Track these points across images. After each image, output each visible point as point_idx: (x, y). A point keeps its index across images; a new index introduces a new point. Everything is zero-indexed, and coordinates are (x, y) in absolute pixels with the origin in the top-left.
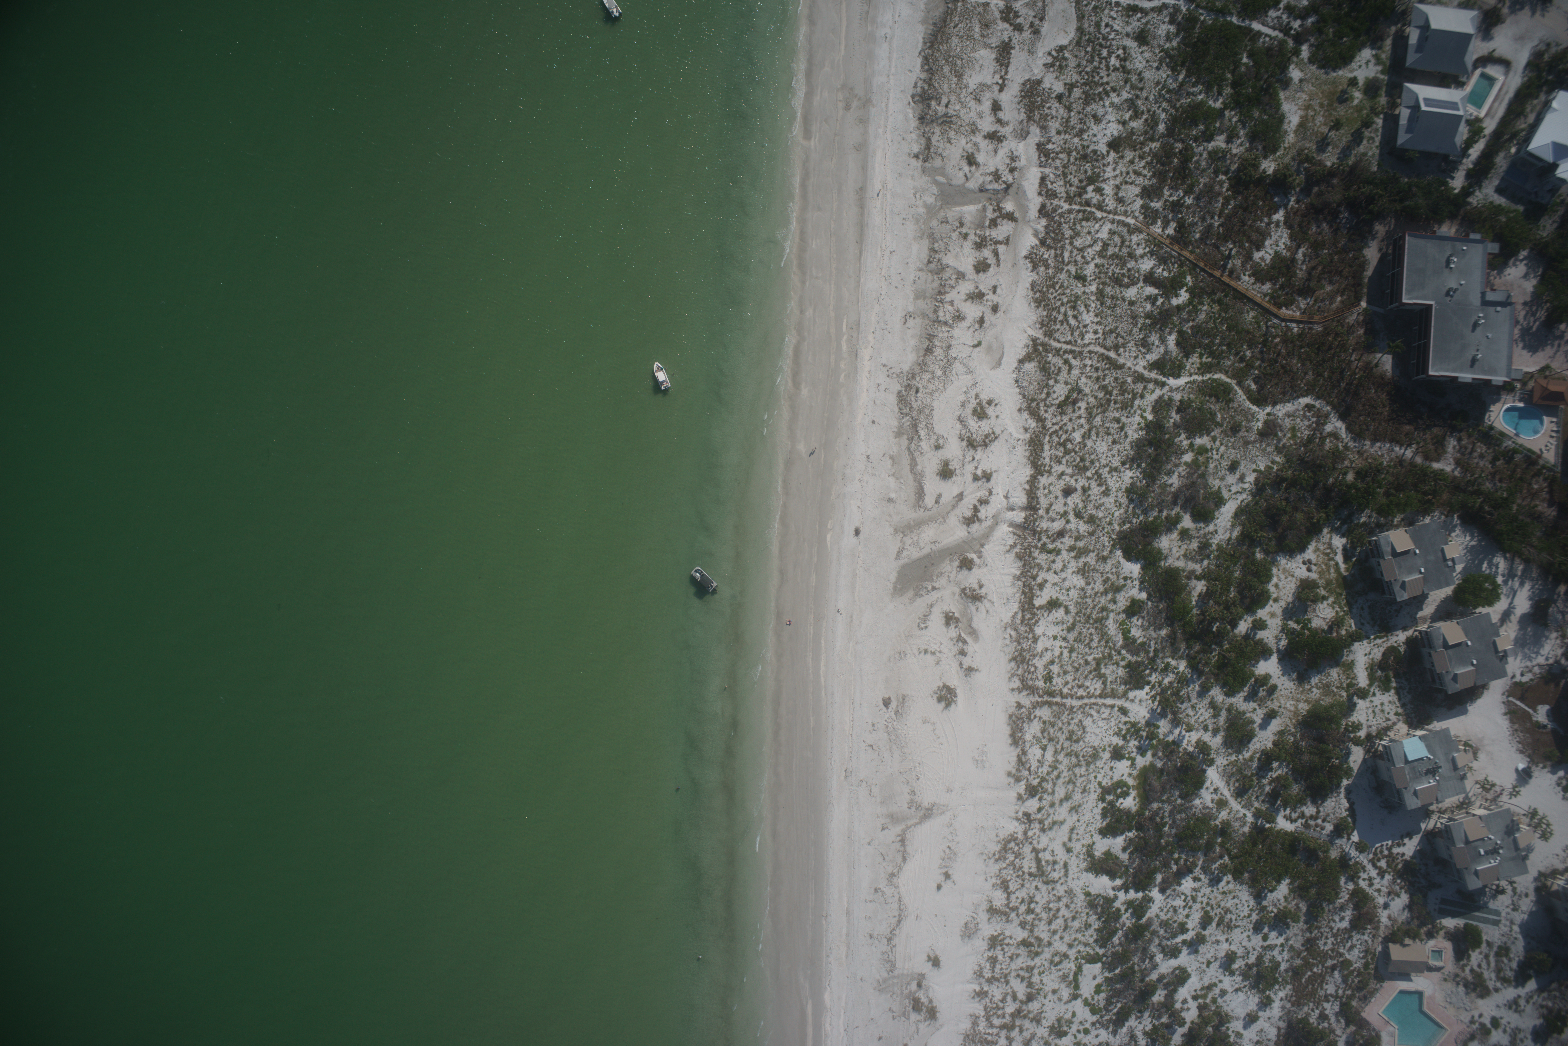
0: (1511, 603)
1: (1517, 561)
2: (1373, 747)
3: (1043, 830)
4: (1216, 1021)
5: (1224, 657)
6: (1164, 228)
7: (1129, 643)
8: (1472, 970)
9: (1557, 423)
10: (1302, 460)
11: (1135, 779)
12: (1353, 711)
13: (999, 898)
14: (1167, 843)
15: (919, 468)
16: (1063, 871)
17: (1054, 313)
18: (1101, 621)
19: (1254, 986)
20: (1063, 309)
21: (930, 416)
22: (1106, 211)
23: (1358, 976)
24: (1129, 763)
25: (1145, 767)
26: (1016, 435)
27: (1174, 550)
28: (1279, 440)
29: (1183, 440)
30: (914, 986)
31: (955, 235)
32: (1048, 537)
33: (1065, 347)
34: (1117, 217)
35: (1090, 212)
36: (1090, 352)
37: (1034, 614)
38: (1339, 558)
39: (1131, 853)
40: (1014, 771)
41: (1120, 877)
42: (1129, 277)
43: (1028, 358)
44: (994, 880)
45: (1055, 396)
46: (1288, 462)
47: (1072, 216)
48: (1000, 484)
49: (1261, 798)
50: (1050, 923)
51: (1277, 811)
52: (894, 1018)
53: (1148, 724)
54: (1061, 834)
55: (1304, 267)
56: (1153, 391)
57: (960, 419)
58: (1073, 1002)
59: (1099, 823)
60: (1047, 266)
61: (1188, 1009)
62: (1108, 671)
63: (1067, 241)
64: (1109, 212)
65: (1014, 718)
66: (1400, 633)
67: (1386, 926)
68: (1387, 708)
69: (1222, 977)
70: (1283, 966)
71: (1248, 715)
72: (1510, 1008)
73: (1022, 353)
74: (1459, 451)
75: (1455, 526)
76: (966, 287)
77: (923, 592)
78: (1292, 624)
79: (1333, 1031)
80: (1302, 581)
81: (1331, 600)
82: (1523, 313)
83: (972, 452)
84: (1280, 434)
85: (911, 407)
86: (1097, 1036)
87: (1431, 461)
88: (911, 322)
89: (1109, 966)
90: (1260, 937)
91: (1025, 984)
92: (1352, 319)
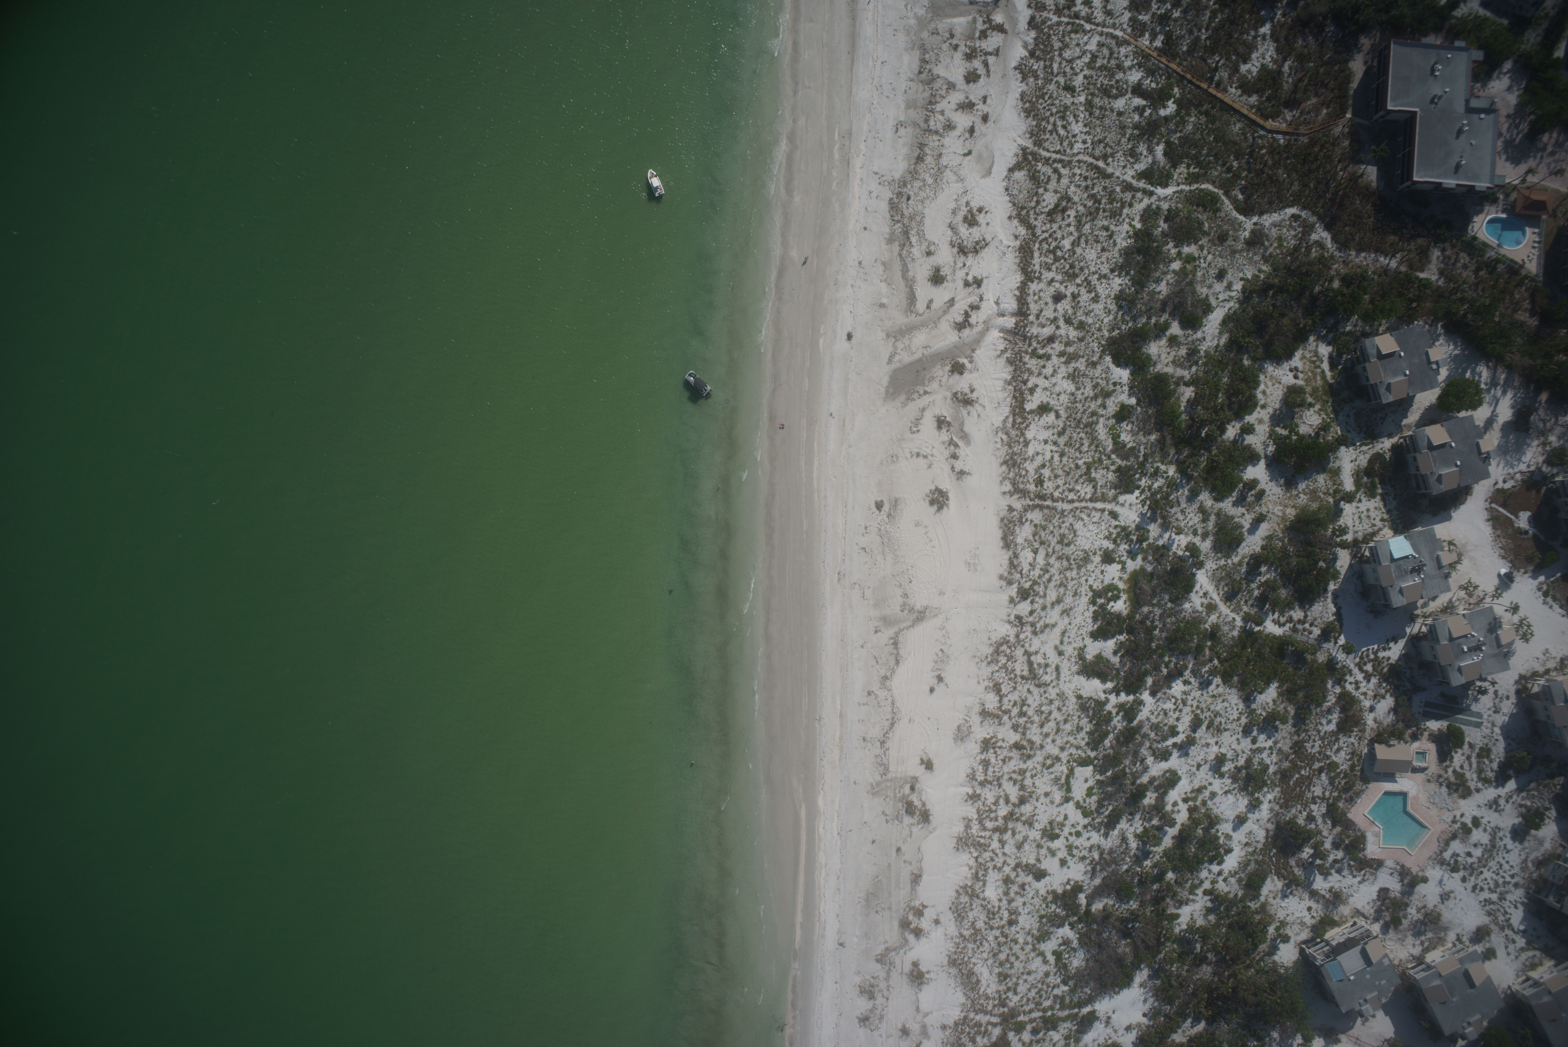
0: (1494, 411)
1: (1500, 370)
2: (1358, 552)
3: (1035, 633)
4: (1206, 824)
5: (1213, 461)
6: (1153, 39)
7: (1119, 448)
8: (1454, 772)
9: (1539, 234)
10: (1288, 268)
11: (1125, 583)
12: (1339, 516)
13: (991, 700)
14: (1158, 647)
15: (911, 274)
16: (1054, 674)
17: (1044, 123)
18: (1090, 425)
19: (1244, 789)
20: (1052, 120)
21: (921, 223)
22: (1094, 24)
23: (1344, 778)
24: (1120, 566)
25: (1135, 570)
26: (1006, 242)
27: (1163, 356)
28: (1266, 249)
29: (1171, 248)
30: (907, 790)
31: (945, 47)
32: (1039, 343)
33: (1054, 156)
34: (1105, 30)
35: (1079, 25)
36: (1079, 161)
37: (1025, 418)
38: (1326, 366)
39: (1122, 656)
40: (1006, 574)
41: (1112, 681)
42: (1117, 89)
43: (1017, 167)
44: (986, 683)
45: (1044, 204)
46: (1275, 270)
47: (1061, 28)
48: (990, 291)
49: (1250, 602)
50: (1042, 726)
51: (1267, 614)
52: (887, 822)
53: (1138, 528)
54: (1053, 637)
55: (1290, 80)
56: (1141, 200)
57: (951, 227)
58: (1065, 805)
59: (1090, 627)
60: (1036, 77)
61: (1179, 811)
62: (1098, 475)
63: (1056, 53)
64: (1098, 25)
65: (1005, 521)
66: (1385, 440)
67: (1372, 729)
68: (1372, 514)
69: (1211, 780)
70: (1272, 769)
71: (1236, 520)
72: (1491, 808)
73: (1012, 161)
74: (1442, 262)
75: (1439, 335)
76: (956, 98)
77: (915, 396)
78: (1281, 431)
79: (1320, 832)
80: (1289, 388)
81: (1317, 407)
82: (1506, 126)
83: (963, 258)
84: (1266, 243)
85: (902, 215)
86: (1088, 839)
87: (1416, 270)
88: (902, 131)
89: (1101, 770)
90: (1249, 740)
91: (1017, 787)
92: (1337, 130)
